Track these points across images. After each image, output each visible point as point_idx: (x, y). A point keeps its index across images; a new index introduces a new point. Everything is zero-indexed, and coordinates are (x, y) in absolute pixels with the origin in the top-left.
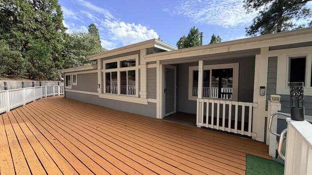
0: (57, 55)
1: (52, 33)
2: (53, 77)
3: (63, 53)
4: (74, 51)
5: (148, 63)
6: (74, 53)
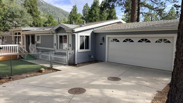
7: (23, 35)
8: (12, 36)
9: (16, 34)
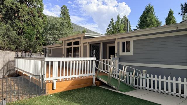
0: (39, 36)
1: (37, 21)
2: (37, 51)
3: (42, 34)
4: (50, 32)
5: (84, 43)
6: (50, 34)
7: (85, 45)
8: (62, 48)
9: (69, 44)
